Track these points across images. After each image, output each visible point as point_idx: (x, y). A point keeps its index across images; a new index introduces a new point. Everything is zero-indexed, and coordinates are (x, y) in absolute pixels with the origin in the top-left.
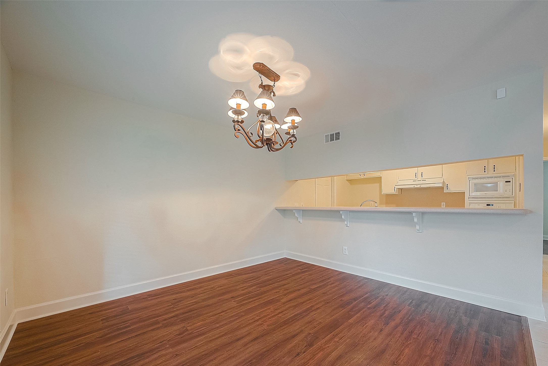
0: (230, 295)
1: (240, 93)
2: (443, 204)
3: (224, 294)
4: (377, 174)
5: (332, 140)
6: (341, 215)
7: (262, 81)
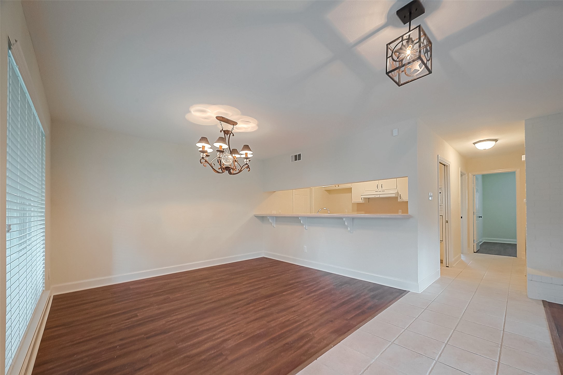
0: (207, 280)
1: (204, 139)
2: (400, 211)
3: (202, 279)
4: (348, 186)
5: (296, 160)
6: (300, 220)
7: (222, 127)
